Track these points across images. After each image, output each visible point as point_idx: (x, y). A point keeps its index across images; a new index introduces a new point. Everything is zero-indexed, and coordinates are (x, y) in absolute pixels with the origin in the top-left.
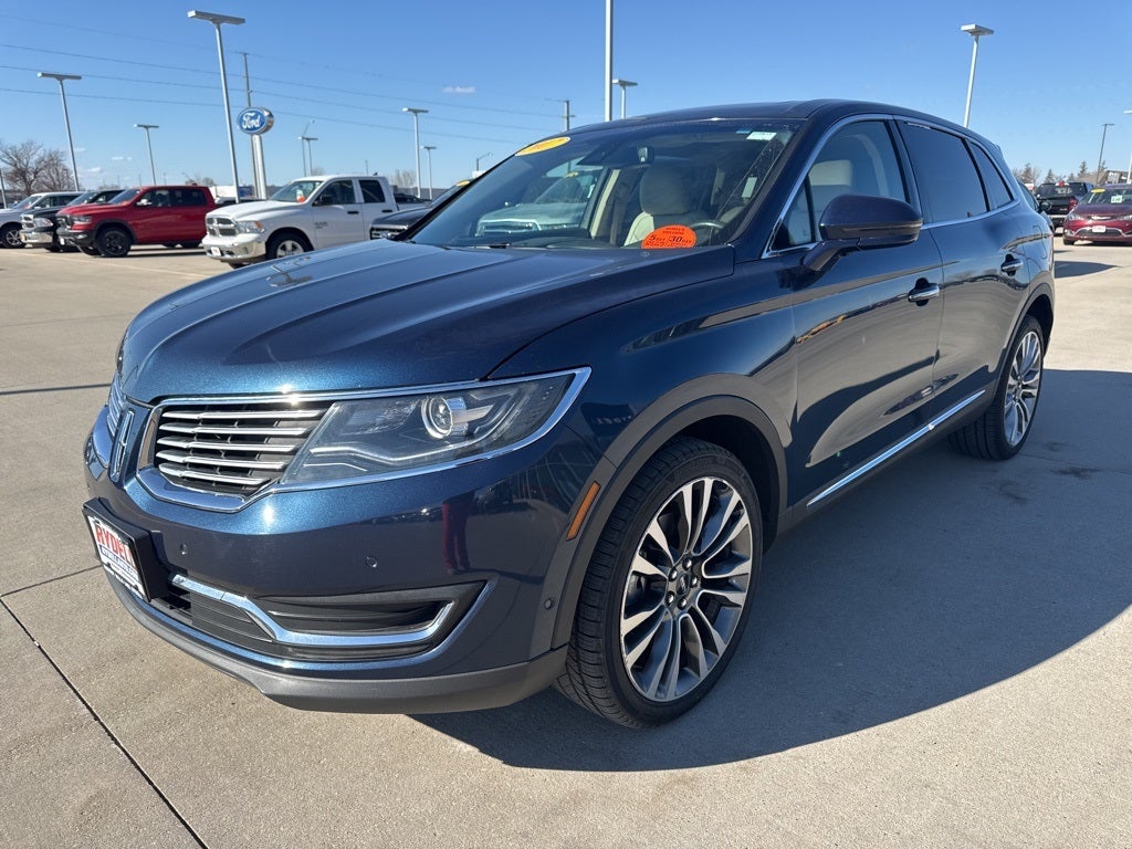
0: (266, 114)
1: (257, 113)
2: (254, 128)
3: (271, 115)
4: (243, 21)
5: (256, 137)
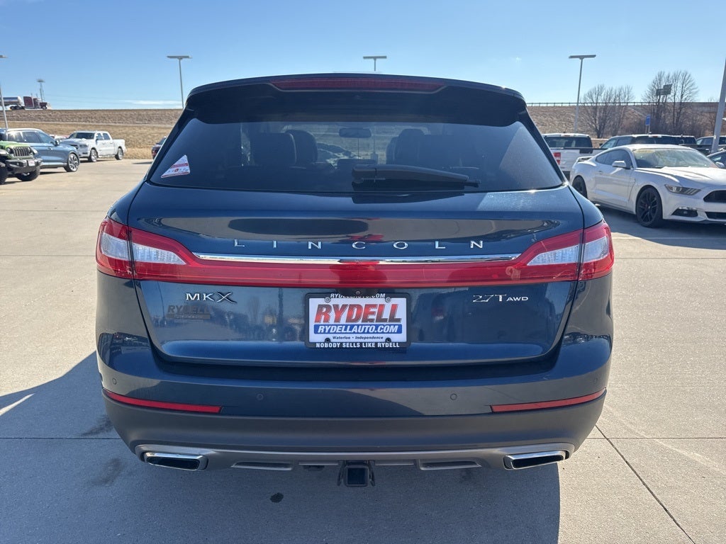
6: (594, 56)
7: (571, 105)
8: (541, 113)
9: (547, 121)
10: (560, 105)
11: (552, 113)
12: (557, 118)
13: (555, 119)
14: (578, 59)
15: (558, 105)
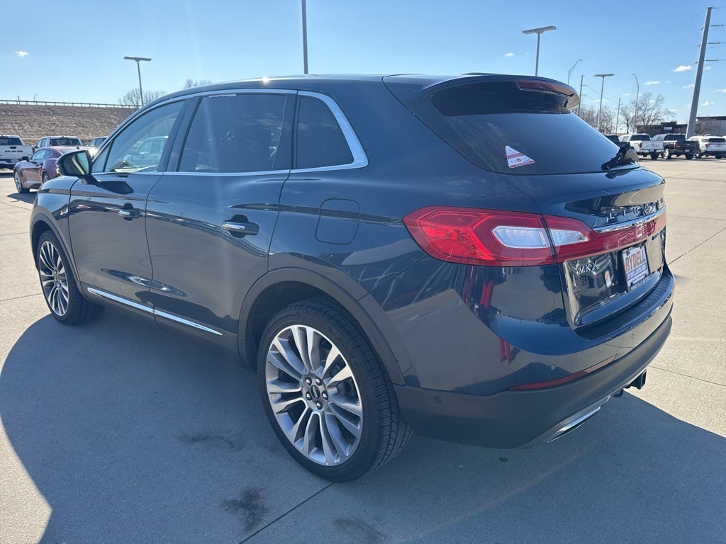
6: (149, 60)
7: (108, 106)
8: (78, 114)
9: (86, 122)
10: (97, 106)
11: (90, 114)
12: (97, 119)
13: (95, 120)
14: (134, 61)
15: (94, 106)
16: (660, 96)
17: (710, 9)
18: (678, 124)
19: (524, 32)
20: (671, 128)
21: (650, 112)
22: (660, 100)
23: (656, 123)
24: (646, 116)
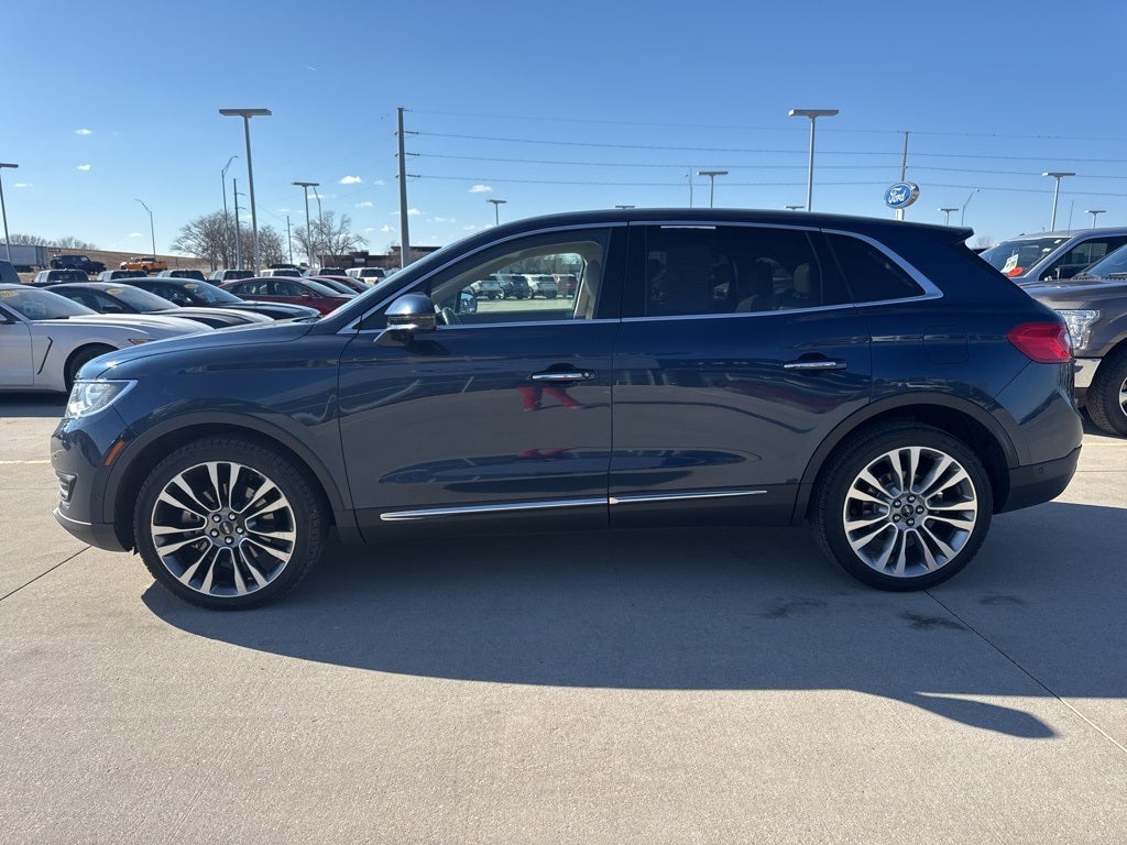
0: (913, 188)
1: (904, 188)
2: (899, 202)
3: (917, 189)
4: (837, 112)
5: (900, 210)
16: (344, 216)
17: (401, 110)
18: (370, 254)
19: (222, 112)
20: (363, 260)
21: (336, 237)
22: (345, 222)
23: (346, 253)
24: (334, 241)
